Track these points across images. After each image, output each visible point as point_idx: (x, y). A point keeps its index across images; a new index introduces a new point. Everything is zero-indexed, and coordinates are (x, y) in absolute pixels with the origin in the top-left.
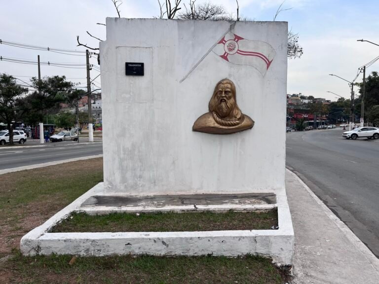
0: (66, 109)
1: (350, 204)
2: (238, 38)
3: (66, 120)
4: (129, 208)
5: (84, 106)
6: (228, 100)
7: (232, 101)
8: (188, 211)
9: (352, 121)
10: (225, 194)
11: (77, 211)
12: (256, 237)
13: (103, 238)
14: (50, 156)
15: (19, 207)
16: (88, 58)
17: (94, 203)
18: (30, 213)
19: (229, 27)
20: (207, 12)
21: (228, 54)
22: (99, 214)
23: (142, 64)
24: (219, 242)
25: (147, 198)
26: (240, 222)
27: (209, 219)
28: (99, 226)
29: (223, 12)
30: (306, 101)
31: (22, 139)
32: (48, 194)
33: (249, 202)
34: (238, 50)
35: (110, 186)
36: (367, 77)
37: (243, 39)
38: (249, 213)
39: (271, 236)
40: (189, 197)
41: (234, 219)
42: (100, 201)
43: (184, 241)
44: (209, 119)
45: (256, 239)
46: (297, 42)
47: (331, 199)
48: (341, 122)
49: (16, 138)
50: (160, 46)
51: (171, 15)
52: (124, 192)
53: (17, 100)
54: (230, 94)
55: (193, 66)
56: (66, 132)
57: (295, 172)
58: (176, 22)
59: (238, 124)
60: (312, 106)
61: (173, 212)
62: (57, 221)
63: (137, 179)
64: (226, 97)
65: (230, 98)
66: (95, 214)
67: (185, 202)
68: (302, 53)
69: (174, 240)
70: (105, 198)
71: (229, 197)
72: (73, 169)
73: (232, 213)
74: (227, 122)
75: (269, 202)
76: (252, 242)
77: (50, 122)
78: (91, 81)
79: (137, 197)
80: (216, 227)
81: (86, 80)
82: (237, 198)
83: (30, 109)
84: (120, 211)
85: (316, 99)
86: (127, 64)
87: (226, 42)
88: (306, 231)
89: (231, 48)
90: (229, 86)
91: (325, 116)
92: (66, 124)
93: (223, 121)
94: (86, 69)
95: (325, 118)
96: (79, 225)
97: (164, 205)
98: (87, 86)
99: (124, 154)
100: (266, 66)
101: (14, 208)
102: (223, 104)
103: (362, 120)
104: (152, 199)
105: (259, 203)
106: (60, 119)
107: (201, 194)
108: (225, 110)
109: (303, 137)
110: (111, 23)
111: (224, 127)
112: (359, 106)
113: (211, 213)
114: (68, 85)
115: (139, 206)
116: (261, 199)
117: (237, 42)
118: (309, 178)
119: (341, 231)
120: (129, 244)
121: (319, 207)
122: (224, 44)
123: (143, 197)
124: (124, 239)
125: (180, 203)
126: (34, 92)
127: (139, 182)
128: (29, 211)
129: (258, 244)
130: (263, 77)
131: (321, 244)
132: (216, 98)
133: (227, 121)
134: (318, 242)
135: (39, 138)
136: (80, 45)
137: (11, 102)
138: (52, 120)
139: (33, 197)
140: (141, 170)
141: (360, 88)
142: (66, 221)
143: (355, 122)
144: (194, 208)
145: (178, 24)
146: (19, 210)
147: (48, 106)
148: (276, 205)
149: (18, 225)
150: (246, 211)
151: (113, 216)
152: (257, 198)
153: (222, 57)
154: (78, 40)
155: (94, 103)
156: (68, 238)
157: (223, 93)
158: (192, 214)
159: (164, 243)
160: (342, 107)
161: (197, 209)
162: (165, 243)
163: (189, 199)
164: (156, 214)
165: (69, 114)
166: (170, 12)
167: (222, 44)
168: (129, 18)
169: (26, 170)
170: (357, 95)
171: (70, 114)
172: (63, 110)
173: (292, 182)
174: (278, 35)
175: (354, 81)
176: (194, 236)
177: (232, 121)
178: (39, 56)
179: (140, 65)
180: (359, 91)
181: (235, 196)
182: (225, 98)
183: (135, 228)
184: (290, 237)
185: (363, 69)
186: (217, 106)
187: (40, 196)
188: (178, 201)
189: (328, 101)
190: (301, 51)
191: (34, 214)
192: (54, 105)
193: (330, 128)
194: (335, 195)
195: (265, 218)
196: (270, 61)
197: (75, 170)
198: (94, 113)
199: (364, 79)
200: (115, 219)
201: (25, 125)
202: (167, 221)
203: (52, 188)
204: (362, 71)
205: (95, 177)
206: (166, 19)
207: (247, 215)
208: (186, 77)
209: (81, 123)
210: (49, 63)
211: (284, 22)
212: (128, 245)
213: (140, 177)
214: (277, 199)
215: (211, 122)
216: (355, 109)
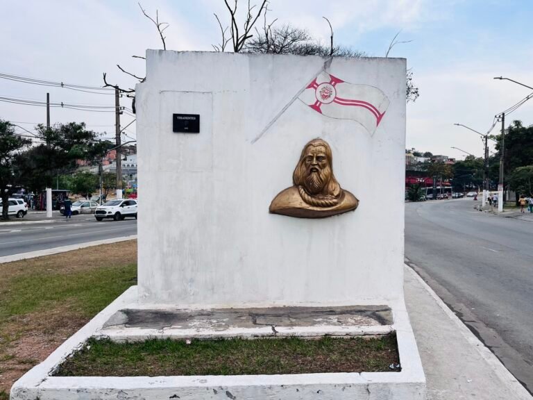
0: (84, 168)
1: (496, 317)
2: (335, 81)
3: (85, 183)
4: (175, 332)
5: (111, 163)
6: (321, 169)
7: (326, 171)
8: (263, 336)
9: (486, 189)
10: (317, 308)
11: (98, 336)
12: (368, 385)
13: (136, 387)
14: (60, 236)
15: (13, 321)
16: (117, 97)
17: (122, 322)
18: (28, 331)
19: (323, 65)
20: (285, 38)
21: (321, 103)
22: (129, 341)
23: (197, 117)
24: (313, 392)
25: (202, 314)
26: (342, 355)
27: (295, 350)
28: (131, 363)
29: (308, 37)
30: (422, 160)
31: (21, 211)
32: (55, 299)
33: (353, 321)
34: (336, 98)
35: (147, 295)
36: (506, 127)
37: (343, 82)
38: (353, 339)
39: (391, 384)
40: (263, 312)
41: (331, 351)
42: (132, 318)
43: (259, 392)
44: (294, 197)
45: (369, 387)
46: (410, 79)
47: (468, 309)
48: (470, 189)
49: (13, 209)
50: (224, 91)
51: (238, 45)
52: (167, 302)
53: (15, 155)
54: (325, 161)
55: (271, 120)
56: (84, 200)
57: (411, 265)
58: (247, 57)
59: (335, 204)
60: (431, 166)
61: (240, 338)
62: (67, 355)
63: (188, 284)
64: (318, 164)
65: (324, 166)
66: (124, 342)
67: (258, 322)
68: (418, 95)
69: (244, 389)
70: (139, 314)
71: (322, 312)
72: (92, 258)
73: (329, 339)
74: (320, 202)
75: (383, 321)
76: (363, 393)
77: (62, 186)
78: (121, 129)
79: (187, 311)
80: (307, 365)
81: (115, 128)
82: (335, 314)
83: (34, 169)
84: (162, 336)
85: (435, 157)
86: (175, 116)
87: (318, 85)
88: (436, 364)
89: (326, 95)
90: (323, 149)
91: (448, 180)
92: (84, 189)
93: (314, 200)
94: (115, 113)
95: (448, 184)
96: (99, 361)
97: (227, 326)
98: (115, 136)
99: (169, 246)
100: (375, 120)
101: (5, 321)
102: (314, 176)
103: (501, 187)
104: (209, 315)
105: (368, 324)
106: (75, 182)
107: (282, 306)
108: (317, 184)
109: (418, 211)
110: (154, 56)
111: (315, 209)
112: (497, 168)
113: (298, 340)
114: (89, 135)
115: (190, 327)
116: (370, 317)
117: (334, 86)
118: (433, 275)
119: (487, 364)
120: (175, 396)
121: (452, 324)
122: (316, 89)
123: (196, 312)
124: (168, 388)
125: (251, 323)
126: (39, 144)
127: (189, 289)
128: (26, 328)
129: (371, 395)
130: (372, 136)
131: (460, 386)
132: (303, 166)
133: (319, 199)
134: (456, 384)
135: (45, 210)
136: (108, 85)
137: (7, 158)
138: (64, 182)
139: (33, 304)
140: (192, 270)
141: (496, 143)
142: (80, 353)
143: (490, 190)
144: (271, 332)
145: (250, 60)
146: (12, 326)
147: (59, 165)
148: (393, 327)
149: (10, 352)
150: (349, 337)
151: (152, 345)
152: (364, 314)
153: (312, 106)
154: (104, 78)
155: (125, 159)
156: (83, 386)
157: (315, 159)
158: (269, 341)
159: (228, 394)
160: (472, 168)
161: (277, 334)
162: (230, 394)
163: (263, 315)
164: (215, 341)
165: (88, 175)
166: (238, 40)
167: (312, 89)
168: (179, 51)
169: (25, 260)
170: (493, 152)
171: (90, 175)
172: (80, 169)
173: (409, 282)
174: (392, 76)
175: (488, 133)
176: (275, 384)
177: (327, 199)
178: (48, 94)
179: (195, 118)
180: (495, 146)
181: (331, 312)
182: (317, 167)
183: (185, 366)
184: (420, 384)
185: (501, 116)
186: (306, 177)
187: (43, 303)
188: (247, 320)
189: (452, 160)
190: (416, 92)
191: (34, 332)
192: (69, 164)
193: (455, 197)
194: (472, 303)
195: (378, 349)
196: (381, 113)
197: (96, 260)
198: (124, 174)
199: (503, 130)
200: (155, 349)
201: (26, 190)
202: (233, 354)
203: (60, 290)
204: (500, 120)
205: (124, 272)
206: (233, 53)
207: (352, 343)
208: (261, 135)
209: (106, 188)
210: (62, 105)
211: (401, 59)
212: (175, 398)
213: (192, 281)
214: (394, 316)
215: (297, 200)
216: (490, 170)
